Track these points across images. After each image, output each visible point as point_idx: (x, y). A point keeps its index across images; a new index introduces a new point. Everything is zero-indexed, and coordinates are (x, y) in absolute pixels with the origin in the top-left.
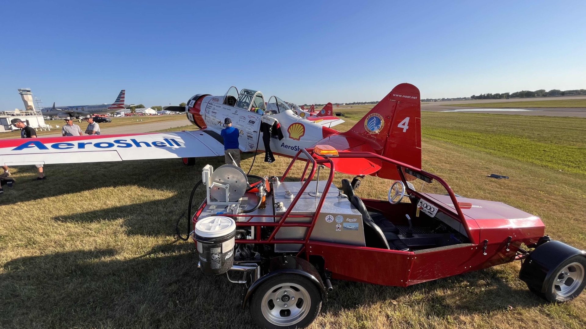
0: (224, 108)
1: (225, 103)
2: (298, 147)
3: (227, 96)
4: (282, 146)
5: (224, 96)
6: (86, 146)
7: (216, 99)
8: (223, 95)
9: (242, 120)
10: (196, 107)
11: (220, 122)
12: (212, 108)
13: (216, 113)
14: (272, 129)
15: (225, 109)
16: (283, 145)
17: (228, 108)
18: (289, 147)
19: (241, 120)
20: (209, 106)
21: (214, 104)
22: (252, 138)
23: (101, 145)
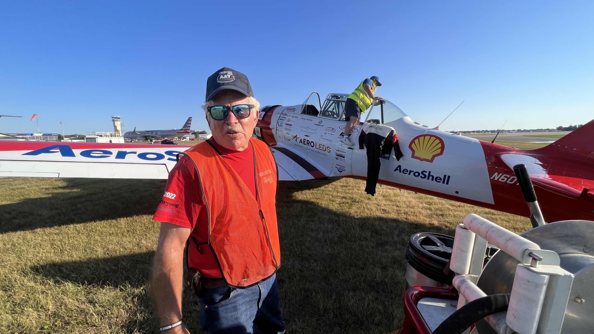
0: (302, 118)
1: (304, 112)
2: (430, 172)
3: (306, 105)
4: (396, 170)
5: (303, 105)
6: (127, 156)
7: (291, 109)
8: (301, 104)
9: (330, 133)
10: (266, 119)
11: (296, 136)
12: (286, 119)
13: (291, 125)
14: (385, 143)
15: (305, 119)
16: (399, 168)
17: (309, 119)
18: (411, 171)
19: (327, 132)
20: (282, 117)
21: (289, 114)
22: (344, 157)
23: (148, 156)
